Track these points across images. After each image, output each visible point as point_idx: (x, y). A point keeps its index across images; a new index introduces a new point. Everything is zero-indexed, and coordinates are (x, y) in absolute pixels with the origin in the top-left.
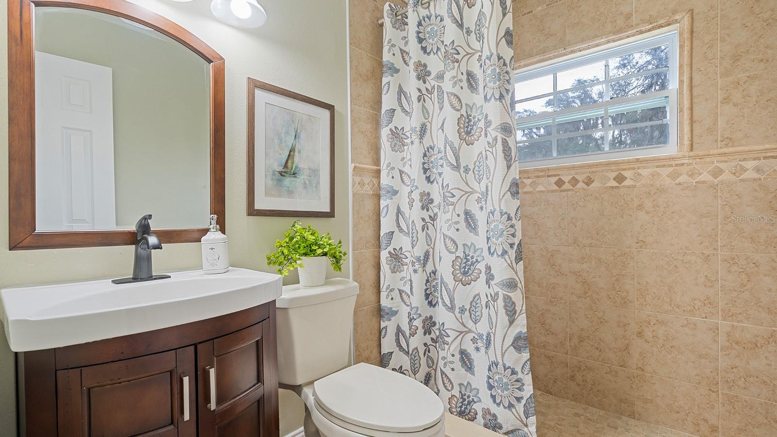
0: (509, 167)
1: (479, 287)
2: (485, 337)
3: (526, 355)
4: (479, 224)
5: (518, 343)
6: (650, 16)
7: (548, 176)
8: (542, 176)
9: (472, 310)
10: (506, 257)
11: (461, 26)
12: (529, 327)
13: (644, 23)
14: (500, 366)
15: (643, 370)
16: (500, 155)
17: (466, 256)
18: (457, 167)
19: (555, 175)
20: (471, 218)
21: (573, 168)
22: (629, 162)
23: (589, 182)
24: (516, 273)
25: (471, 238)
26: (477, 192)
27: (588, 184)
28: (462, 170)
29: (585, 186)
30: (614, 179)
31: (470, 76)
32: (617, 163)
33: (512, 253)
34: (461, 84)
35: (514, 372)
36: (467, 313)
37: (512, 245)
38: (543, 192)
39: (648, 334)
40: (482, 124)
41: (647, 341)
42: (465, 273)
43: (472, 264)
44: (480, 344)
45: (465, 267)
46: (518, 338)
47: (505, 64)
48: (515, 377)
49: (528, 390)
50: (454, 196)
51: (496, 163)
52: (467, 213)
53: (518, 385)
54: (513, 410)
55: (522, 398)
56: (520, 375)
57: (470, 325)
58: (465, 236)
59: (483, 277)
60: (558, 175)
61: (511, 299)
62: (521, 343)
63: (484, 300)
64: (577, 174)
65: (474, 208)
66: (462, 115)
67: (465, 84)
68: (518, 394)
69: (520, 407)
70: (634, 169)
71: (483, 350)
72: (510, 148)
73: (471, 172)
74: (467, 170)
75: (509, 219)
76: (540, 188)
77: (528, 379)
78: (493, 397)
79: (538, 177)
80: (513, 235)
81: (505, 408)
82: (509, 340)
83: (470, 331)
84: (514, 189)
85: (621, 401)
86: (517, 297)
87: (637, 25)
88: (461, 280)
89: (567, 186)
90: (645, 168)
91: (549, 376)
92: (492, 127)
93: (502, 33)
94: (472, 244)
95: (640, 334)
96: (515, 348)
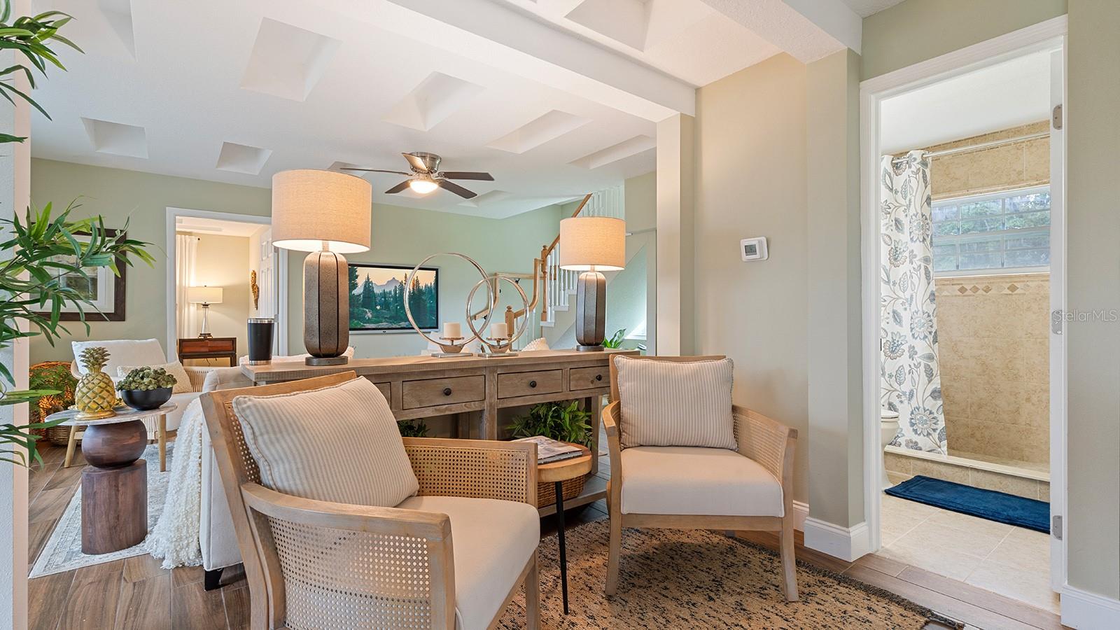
0: (929, 284)
1: (904, 360)
2: (908, 394)
3: (940, 402)
4: (903, 319)
5: (935, 394)
6: (1037, 175)
7: (953, 285)
8: (947, 285)
9: (898, 376)
10: (927, 340)
11: (891, 190)
12: (942, 384)
13: (1032, 179)
14: (921, 409)
15: (1030, 425)
16: (923, 276)
17: (893, 340)
18: (888, 282)
19: (959, 284)
20: (897, 315)
21: (975, 279)
22: (1020, 276)
23: (987, 290)
24: (933, 351)
25: (897, 328)
26: (901, 298)
27: (986, 292)
28: (891, 283)
29: (984, 293)
30: (1008, 288)
31: (897, 221)
32: (1010, 277)
33: (931, 338)
34: (892, 228)
35: (931, 413)
36: (894, 378)
37: (930, 333)
38: (948, 296)
39: (1034, 399)
40: (907, 254)
41: (1033, 404)
42: (893, 352)
43: (898, 345)
44: (903, 398)
45: (892, 348)
46: (934, 392)
47: (926, 219)
48: (932, 416)
49: (942, 424)
50: (885, 301)
51: (919, 281)
52: (894, 312)
53: (935, 421)
54: (931, 437)
55: (937, 429)
56: (935, 415)
57: (896, 386)
58: (892, 327)
59: (907, 354)
60: (962, 284)
61: (929, 366)
62: (936, 394)
63: (907, 369)
64: (977, 283)
65: (900, 310)
66: (892, 248)
67: (894, 227)
68: (935, 427)
69: (936, 435)
70: (1023, 281)
71: (906, 402)
72: (929, 272)
73: (897, 285)
74: (894, 284)
75: (929, 316)
76: (945, 293)
77: (941, 418)
78: (915, 431)
79: (944, 285)
80: (931, 326)
81: (924, 436)
82: (928, 392)
83: (896, 390)
84: (932, 298)
85: (1013, 449)
86: (934, 365)
87: (1027, 180)
88: (889, 356)
89: (969, 292)
90: (1032, 281)
91: (953, 436)
92: (917, 258)
93: (925, 199)
94: (898, 332)
95: (1028, 400)
96: (932, 397)
